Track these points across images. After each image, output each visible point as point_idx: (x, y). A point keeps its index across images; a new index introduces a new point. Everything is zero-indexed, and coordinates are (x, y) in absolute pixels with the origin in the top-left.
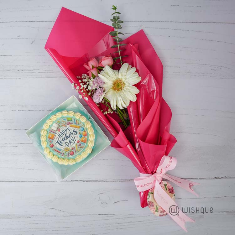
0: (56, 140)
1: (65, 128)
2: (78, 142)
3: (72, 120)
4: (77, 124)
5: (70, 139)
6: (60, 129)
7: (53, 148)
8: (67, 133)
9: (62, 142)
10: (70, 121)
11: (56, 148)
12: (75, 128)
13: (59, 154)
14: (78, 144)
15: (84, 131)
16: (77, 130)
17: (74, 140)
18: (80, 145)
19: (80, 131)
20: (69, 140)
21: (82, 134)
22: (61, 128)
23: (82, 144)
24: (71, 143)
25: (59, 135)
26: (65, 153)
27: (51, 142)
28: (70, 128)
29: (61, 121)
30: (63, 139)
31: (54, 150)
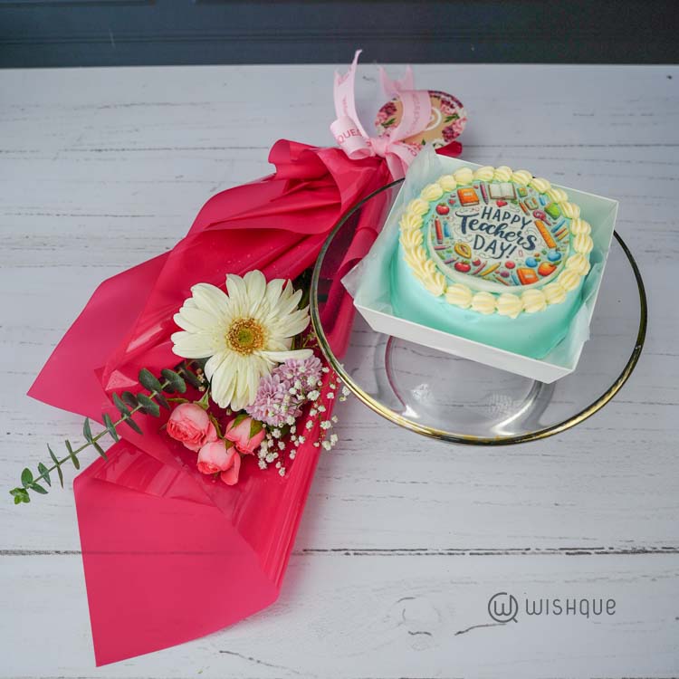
0: (467, 211)
1: (521, 214)
2: (510, 266)
3: (555, 219)
4: (556, 236)
5: (499, 240)
6: (506, 204)
7: (439, 216)
8: (509, 225)
9: (475, 227)
10: (548, 216)
11: (445, 224)
12: (539, 237)
13: (433, 238)
14: (503, 269)
15: (552, 263)
16: (540, 245)
17: (507, 253)
18: (505, 275)
19: (544, 253)
20: (495, 241)
21: (539, 264)
22: (513, 206)
23: (510, 278)
24: (490, 251)
25: (487, 211)
26: (450, 252)
27: (451, 202)
28: (532, 225)
29: (529, 195)
30: (485, 226)
31: (436, 222)
